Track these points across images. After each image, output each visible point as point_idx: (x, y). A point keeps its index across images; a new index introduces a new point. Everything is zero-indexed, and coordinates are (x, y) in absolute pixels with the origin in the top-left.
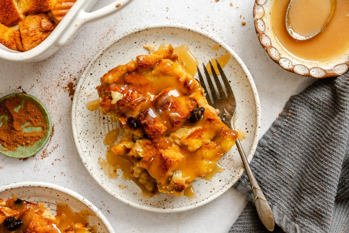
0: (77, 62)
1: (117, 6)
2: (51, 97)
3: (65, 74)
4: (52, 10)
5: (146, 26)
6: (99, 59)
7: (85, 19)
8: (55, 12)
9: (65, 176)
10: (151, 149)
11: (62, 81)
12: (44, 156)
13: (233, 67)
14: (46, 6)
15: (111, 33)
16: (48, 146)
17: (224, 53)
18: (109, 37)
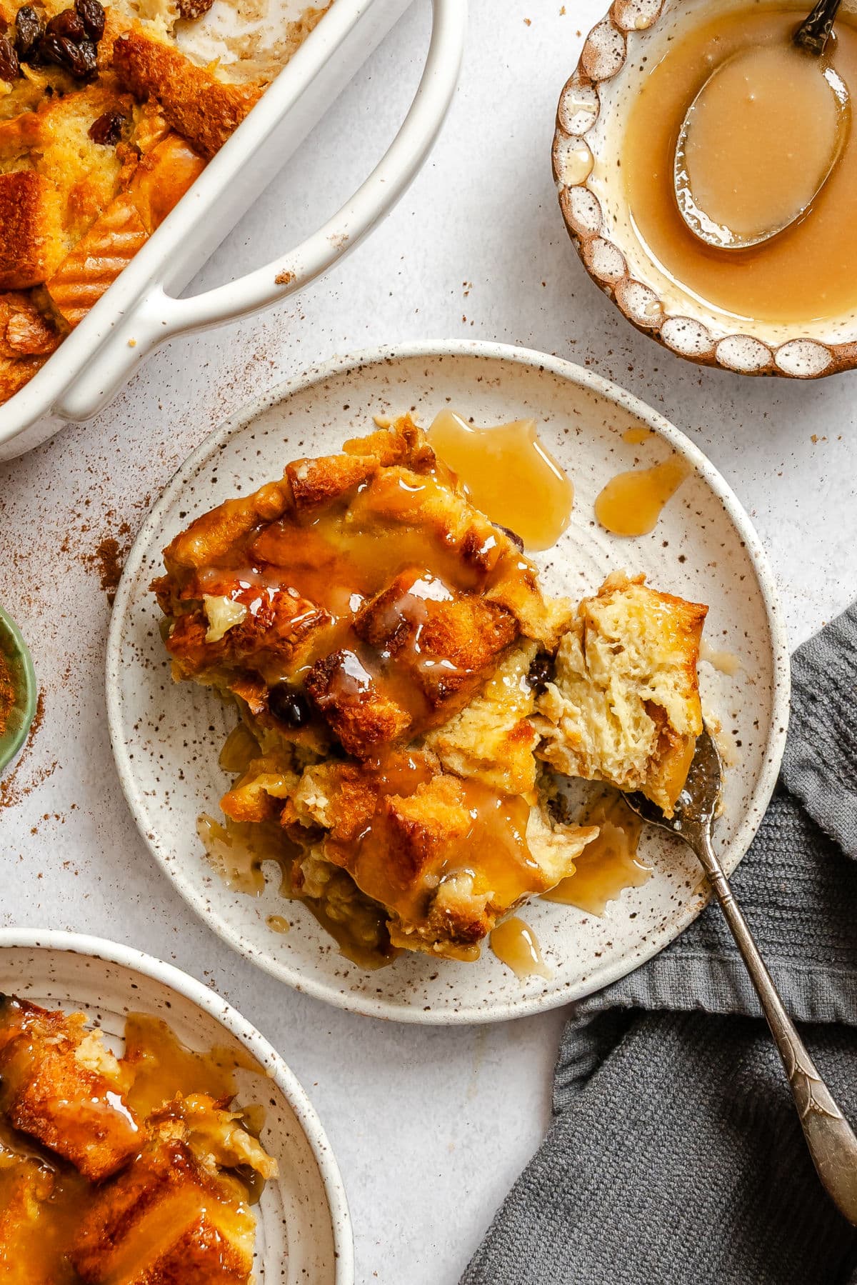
0: (136, 469)
1: (281, 280)
2: (37, 588)
3: (91, 507)
4: (47, 283)
5: (384, 350)
6: (214, 460)
7: (164, 323)
8: (57, 292)
9: (76, 874)
10: (357, 797)
11: (77, 534)
12: (6, 800)
13: (695, 508)
14: (28, 268)
15: (260, 368)
16: (19, 764)
17: (663, 456)
18: (253, 383)
